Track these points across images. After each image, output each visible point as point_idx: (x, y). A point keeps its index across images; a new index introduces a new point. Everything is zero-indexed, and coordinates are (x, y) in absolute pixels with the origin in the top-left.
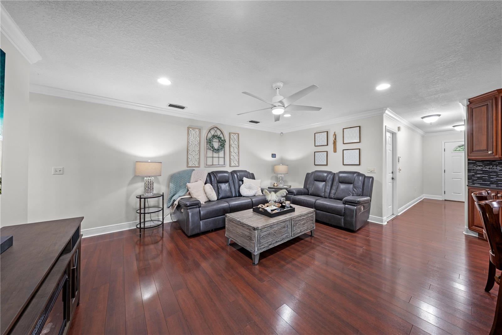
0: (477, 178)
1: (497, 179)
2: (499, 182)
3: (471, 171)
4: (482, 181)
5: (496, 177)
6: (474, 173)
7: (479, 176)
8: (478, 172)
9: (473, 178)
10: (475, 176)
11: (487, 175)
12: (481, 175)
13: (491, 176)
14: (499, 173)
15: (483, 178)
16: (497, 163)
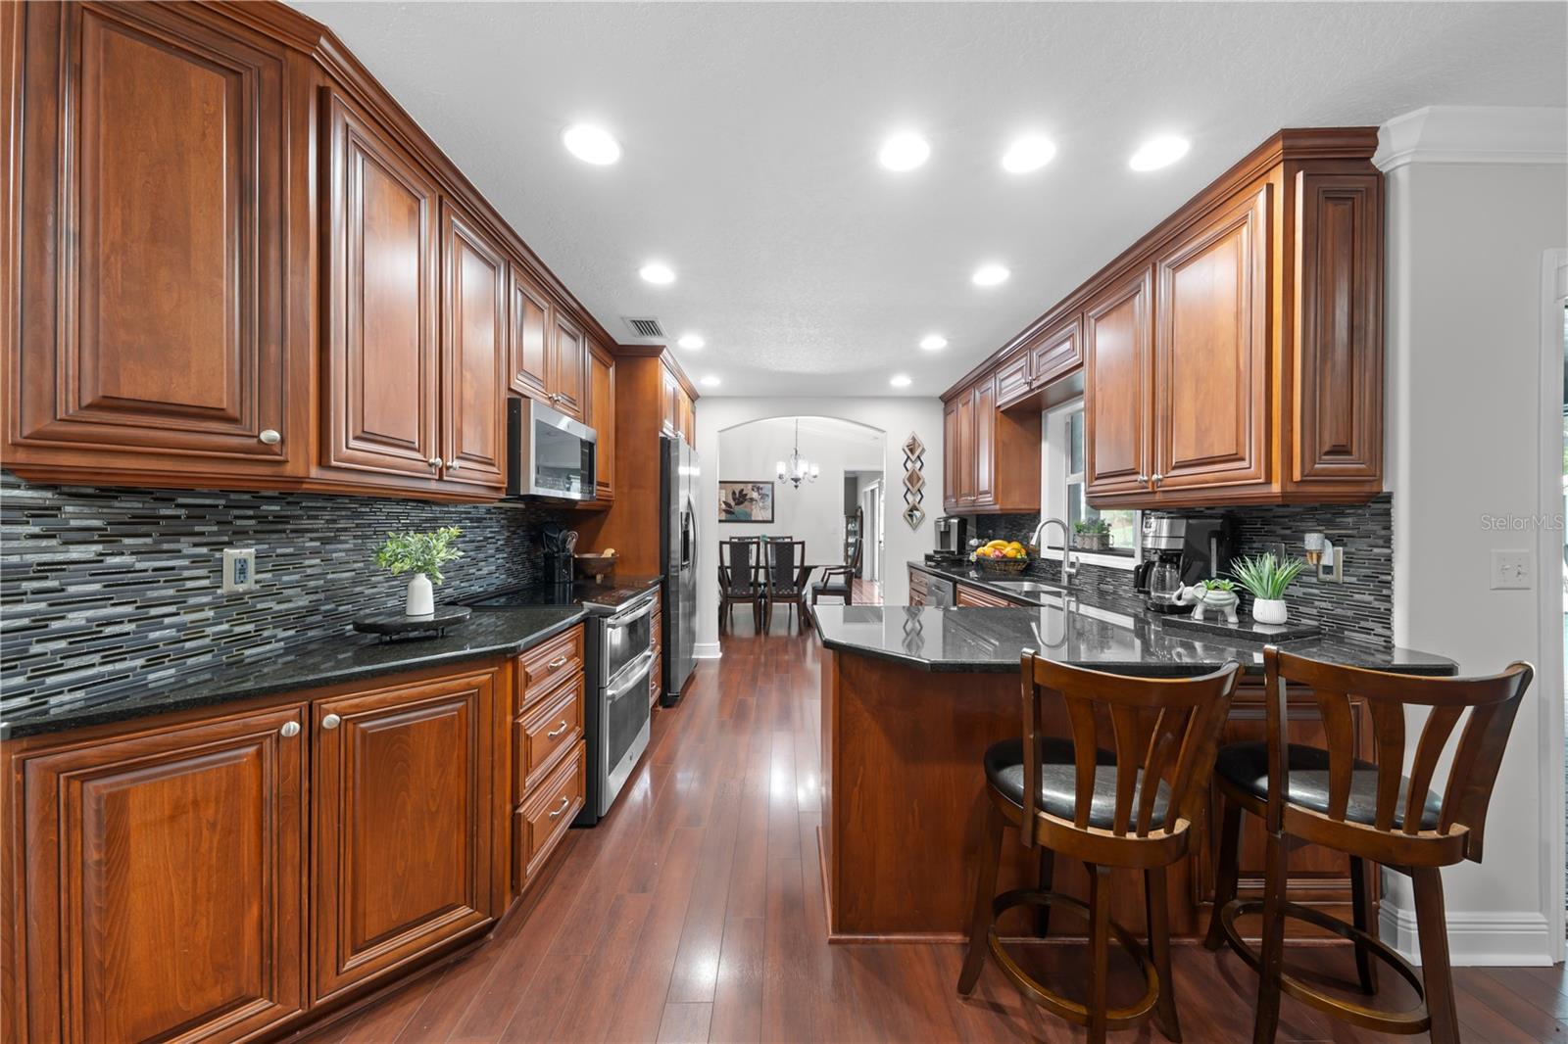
0: (63, 644)
1: (180, 627)
2: (188, 645)
3: (26, 586)
4: (96, 658)
5: (172, 609)
6: (43, 606)
7: (77, 618)
8: (72, 589)
9: (36, 649)
10: (55, 625)
11: (129, 609)
12: (90, 613)
13: (154, 612)
14: (190, 584)
15: (109, 630)
16: (182, 512)
